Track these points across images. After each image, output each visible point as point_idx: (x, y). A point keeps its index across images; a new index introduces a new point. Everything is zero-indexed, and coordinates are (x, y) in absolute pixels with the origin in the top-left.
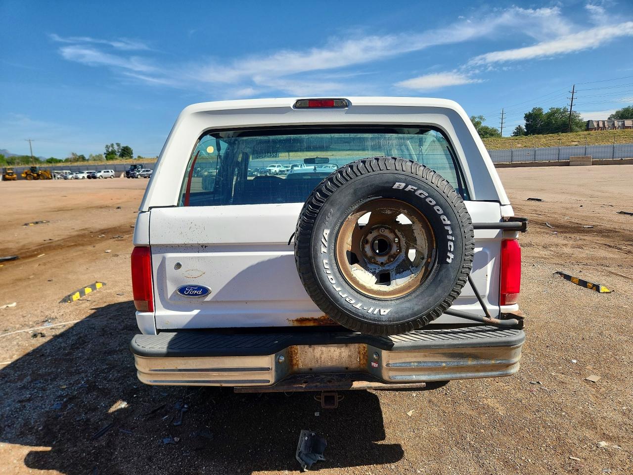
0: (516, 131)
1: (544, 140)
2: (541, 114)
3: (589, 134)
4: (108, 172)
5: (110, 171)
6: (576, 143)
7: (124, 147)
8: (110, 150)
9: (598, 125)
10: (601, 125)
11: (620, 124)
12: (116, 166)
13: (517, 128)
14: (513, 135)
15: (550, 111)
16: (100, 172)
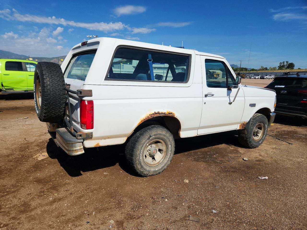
4: (271, 76)
5: (272, 75)
7: (290, 63)
8: (282, 65)
12: (277, 73)
16: (267, 76)
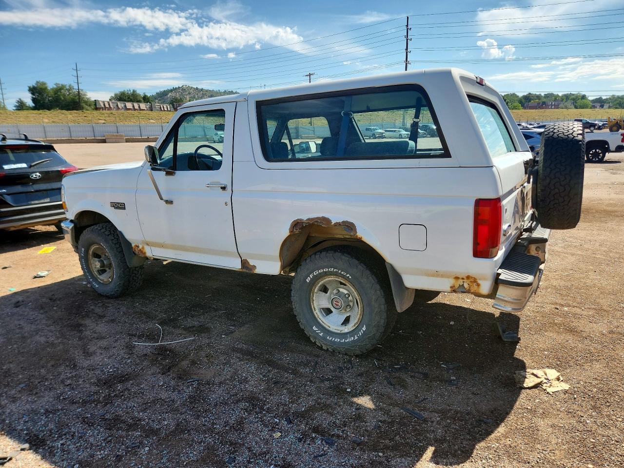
0: (17, 104)
1: (71, 116)
2: (46, 88)
3: (112, 113)
6: (103, 121)
9: (104, 105)
10: (107, 106)
11: (123, 105)
13: (18, 101)
14: (15, 108)
15: (55, 86)
